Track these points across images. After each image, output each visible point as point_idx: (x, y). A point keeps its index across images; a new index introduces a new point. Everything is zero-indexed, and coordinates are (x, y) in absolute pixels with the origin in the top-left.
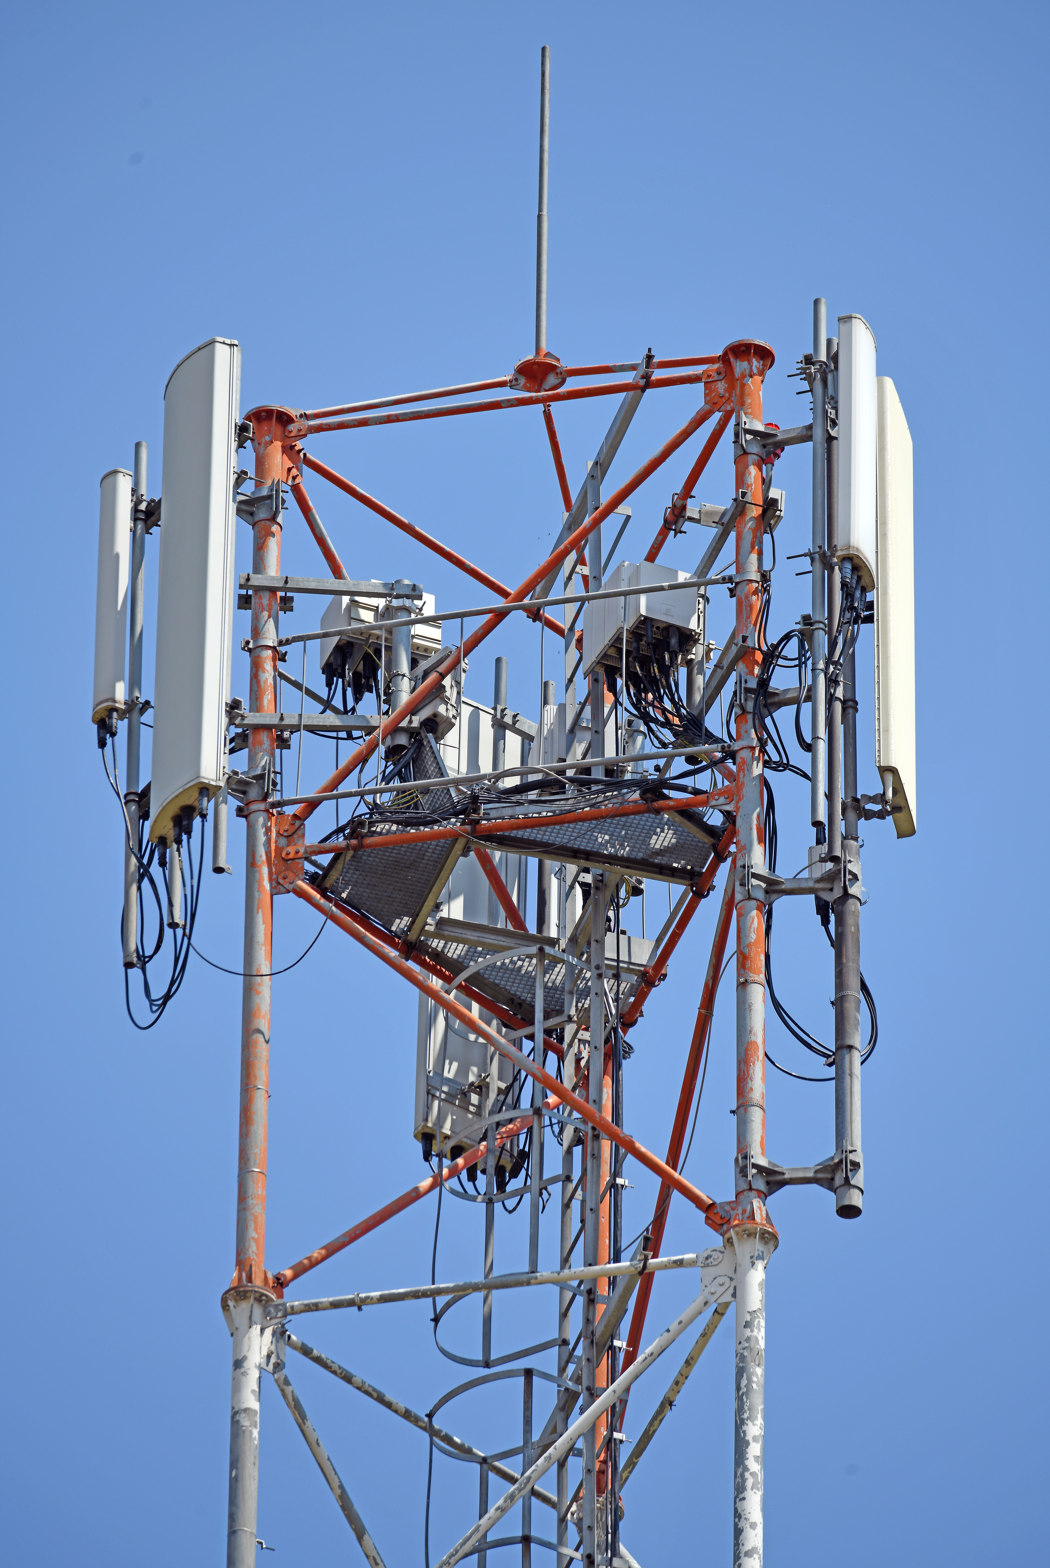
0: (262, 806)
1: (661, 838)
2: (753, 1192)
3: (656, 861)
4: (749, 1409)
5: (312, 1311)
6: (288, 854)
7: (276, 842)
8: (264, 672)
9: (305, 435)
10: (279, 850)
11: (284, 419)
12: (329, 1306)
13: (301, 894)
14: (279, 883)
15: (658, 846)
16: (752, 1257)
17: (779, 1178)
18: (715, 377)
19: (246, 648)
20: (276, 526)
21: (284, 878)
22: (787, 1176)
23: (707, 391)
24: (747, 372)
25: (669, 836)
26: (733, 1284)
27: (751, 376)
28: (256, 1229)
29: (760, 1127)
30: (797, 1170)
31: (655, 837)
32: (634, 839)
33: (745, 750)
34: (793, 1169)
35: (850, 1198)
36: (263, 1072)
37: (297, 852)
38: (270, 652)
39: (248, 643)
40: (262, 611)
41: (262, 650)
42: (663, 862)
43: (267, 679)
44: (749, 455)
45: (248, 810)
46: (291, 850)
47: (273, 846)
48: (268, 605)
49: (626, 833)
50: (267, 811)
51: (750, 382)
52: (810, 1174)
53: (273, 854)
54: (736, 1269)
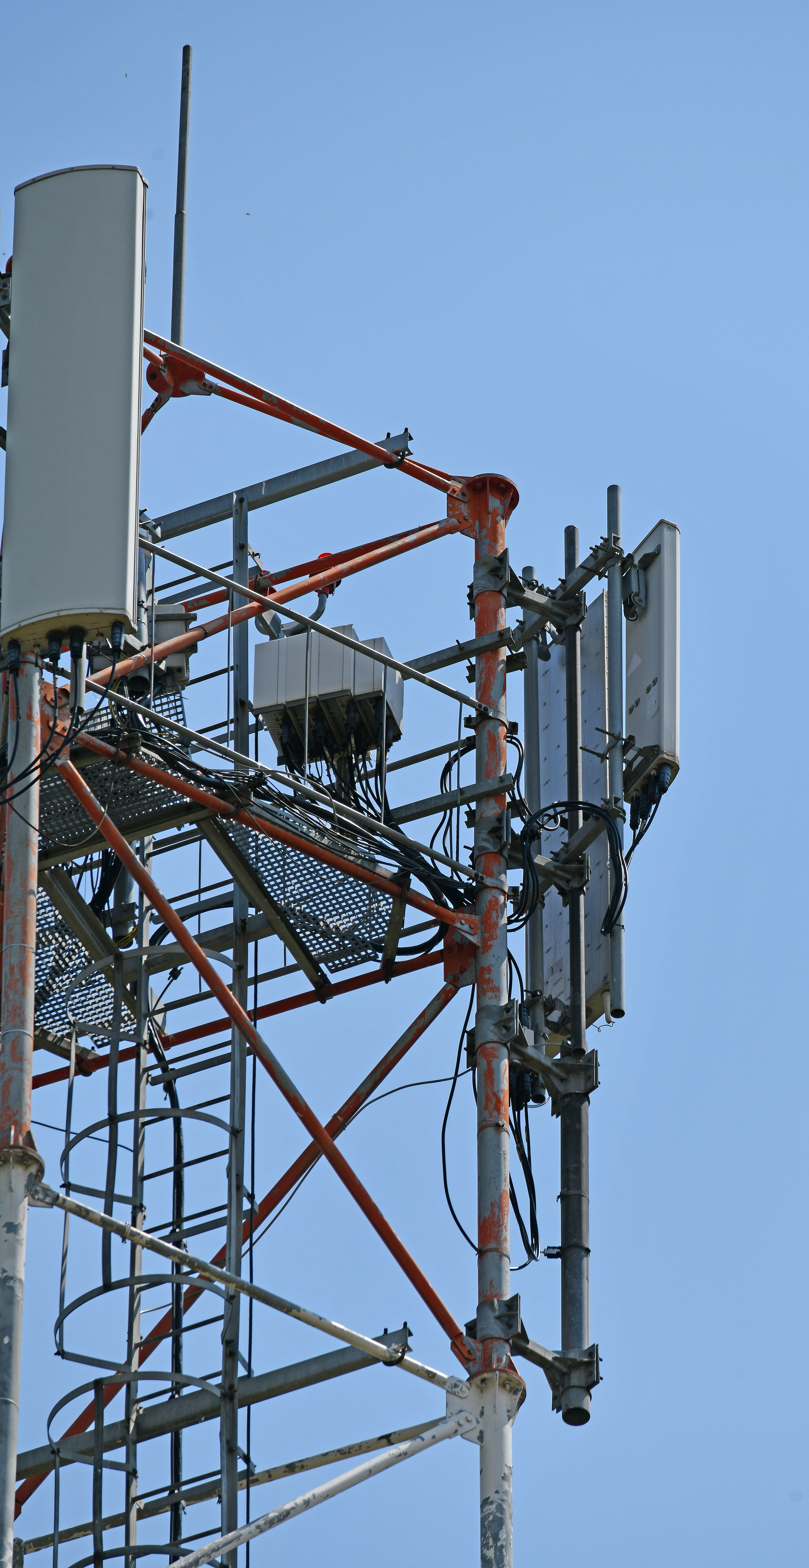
6: (55, 726)
10: (45, 716)
12: (99, 1220)
16: (508, 1411)
17: (523, 1344)
18: (460, 496)
23: (450, 505)
27: (503, 517)
30: (538, 1346)
46: (59, 723)
51: (502, 523)
54: (482, 1414)
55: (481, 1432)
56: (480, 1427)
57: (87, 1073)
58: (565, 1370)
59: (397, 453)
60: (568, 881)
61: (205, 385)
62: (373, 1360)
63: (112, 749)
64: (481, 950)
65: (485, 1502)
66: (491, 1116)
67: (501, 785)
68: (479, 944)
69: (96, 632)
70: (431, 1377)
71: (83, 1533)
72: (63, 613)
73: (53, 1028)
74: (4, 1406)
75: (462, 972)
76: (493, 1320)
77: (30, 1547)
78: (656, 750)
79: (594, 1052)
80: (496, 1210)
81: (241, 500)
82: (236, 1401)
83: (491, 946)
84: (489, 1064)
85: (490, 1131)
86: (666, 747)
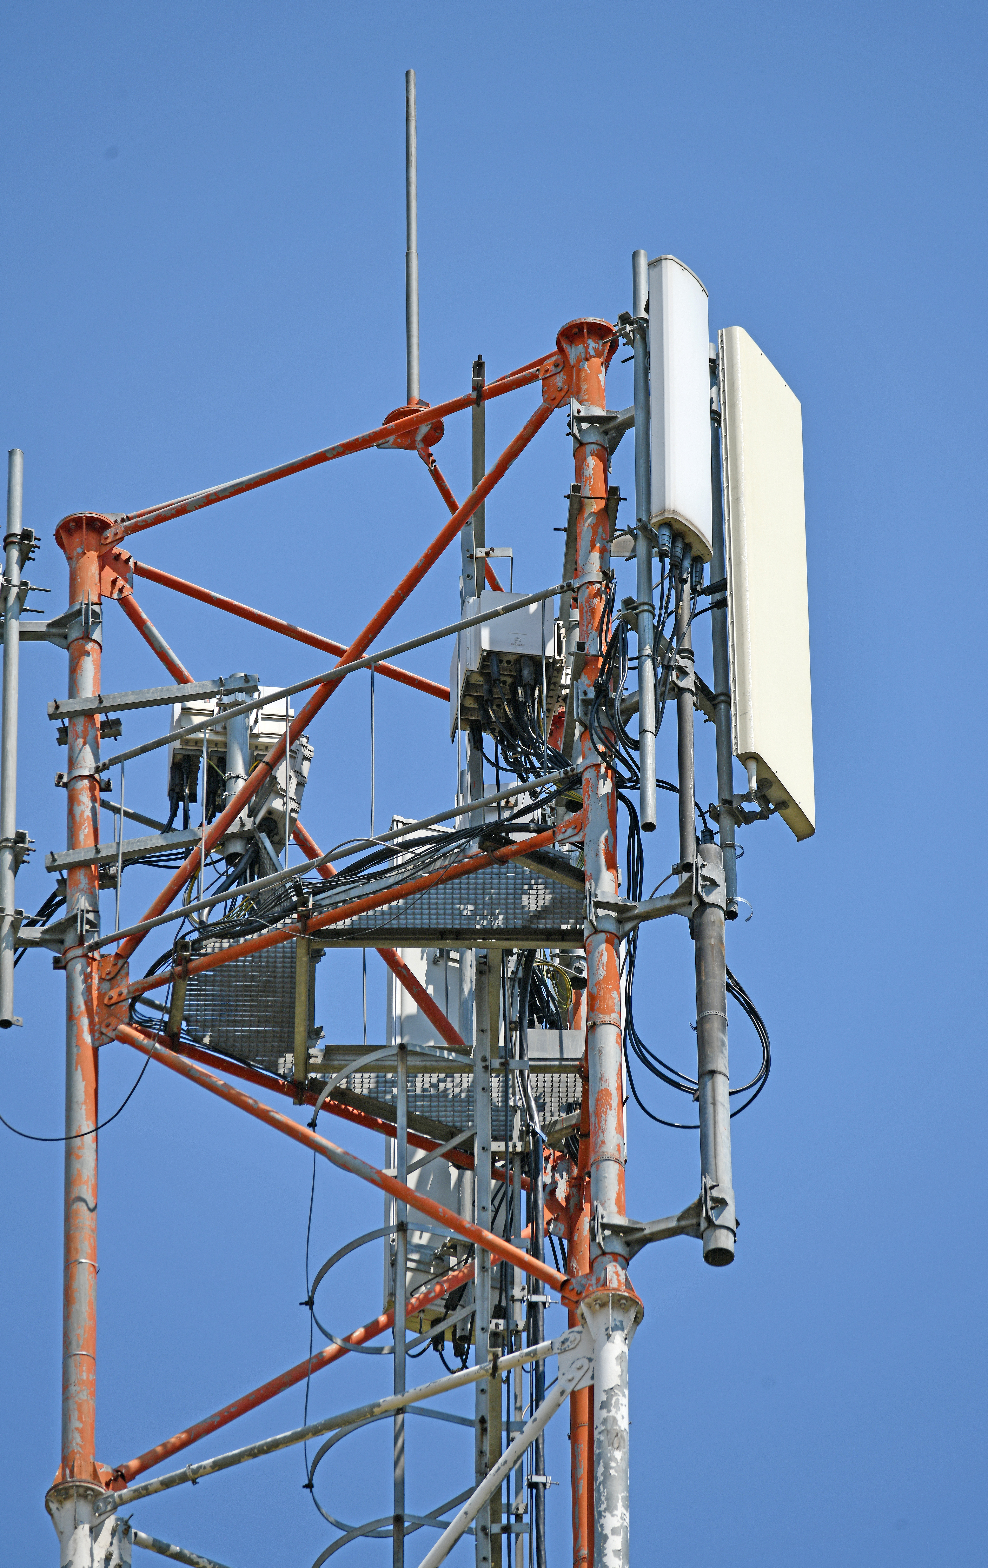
0: (79, 952)
1: (533, 897)
2: (608, 1256)
3: (541, 926)
4: (607, 1499)
5: (144, 1496)
6: (111, 998)
7: (98, 989)
8: (79, 805)
9: (122, 539)
10: (101, 996)
11: (98, 526)
12: (160, 1486)
13: (125, 1039)
14: (102, 1033)
15: (533, 908)
16: (607, 1329)
17: (638, 1235)
18: (553, 370)
19: (61, 784)
20: (91, 644)
21: (108, 1026)
22: (647, 1231)
23: (546, 388)
24: (583, 356)
25: (541, 892)
26: (592, 1365)
27: (587, 359)
28: (80, 1419)
29: (616, 1182)
30: (658, 1222)
31: (525, 897)
32: (503, 904)
33: (589, 770)
34: (653, 1223)
35: (716, 1240)
36: (86, 1243)
37: (120, 994)
38: (86, 782)
39: (61, 777)
40: (76, 739)
41: (77, 781)
42: (549, 926)
43: (83, 812)
44: (587, 446)
45: (65, 959)
46: (114, 993)
47: (95, 993)
48: (83, 731)
49: (491, 898)
50: (85, 956)
51: (586, 367)
52: (673, 1224)
53: (95, 1003)
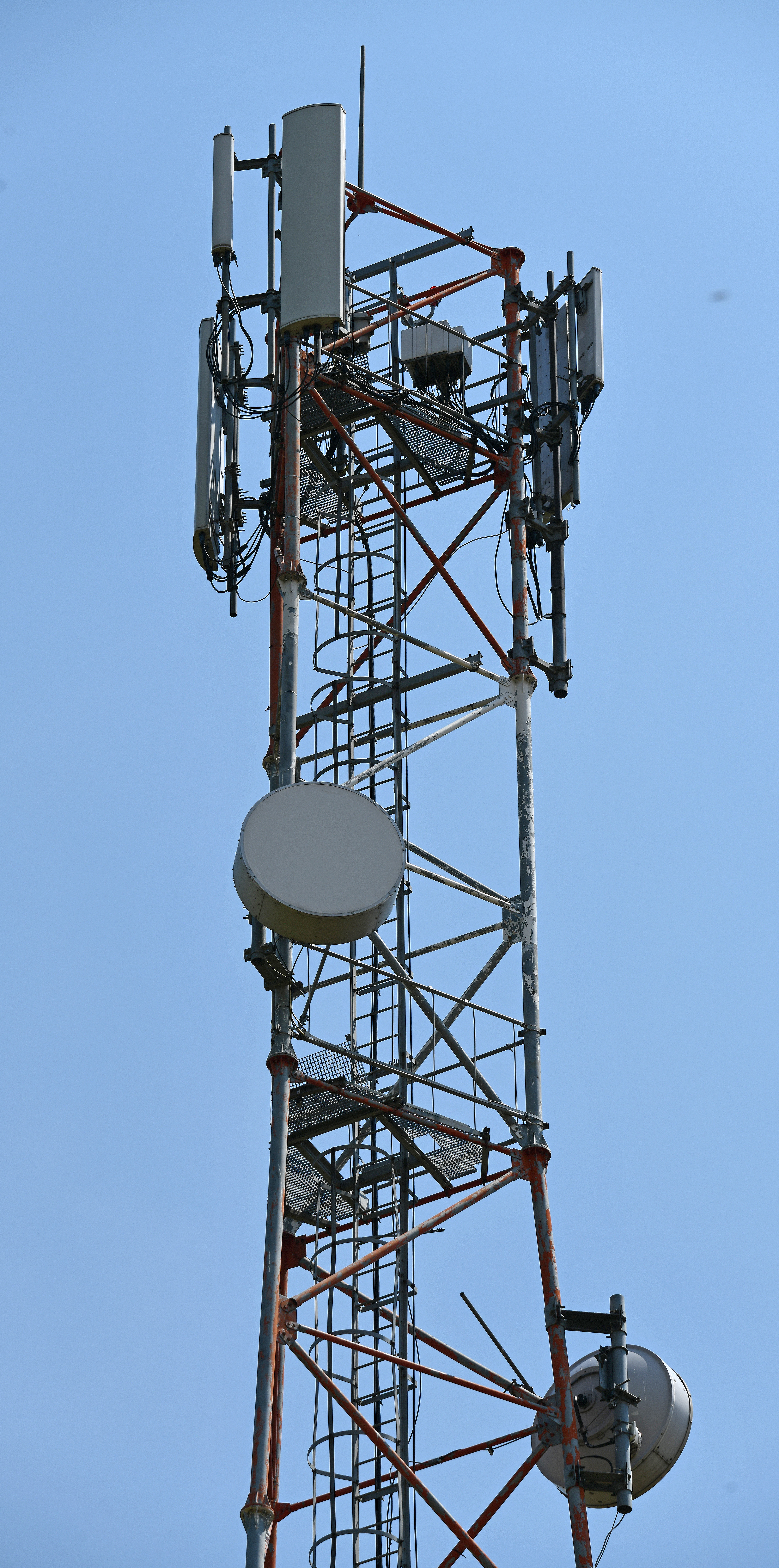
6: (307, 371)
10: (303, 367)
24: (514, 262)
51: (516, 267)
54: (516, 693)
55: (516, 702)
56: (515, 700)
57: (326, 536)
58: (555, 672)
59: (467, 238)
60: (552, 440)
61: (375, 207)
62: (465, 669)
63: (335, 382)
64: (512, 474)
65: (519, 735)
66: (518, 552)
67: (519, 395)
68: (510, 471)
69: (326, 326)
70: (491, 676)
71: (328, 754)
72: (310, 318)
73: (309, 515)
74: (290, 695)
75: (503, 484)
76: (521, 649)
77: (304, 761)
78: (592, 377)
79: (566, 521)
80: (521, 597)
81: (393, 262)
82: (400, 690)
83: (516, 471)
84: (516, 528)
85: (518, 559)
86: (597, 375)
